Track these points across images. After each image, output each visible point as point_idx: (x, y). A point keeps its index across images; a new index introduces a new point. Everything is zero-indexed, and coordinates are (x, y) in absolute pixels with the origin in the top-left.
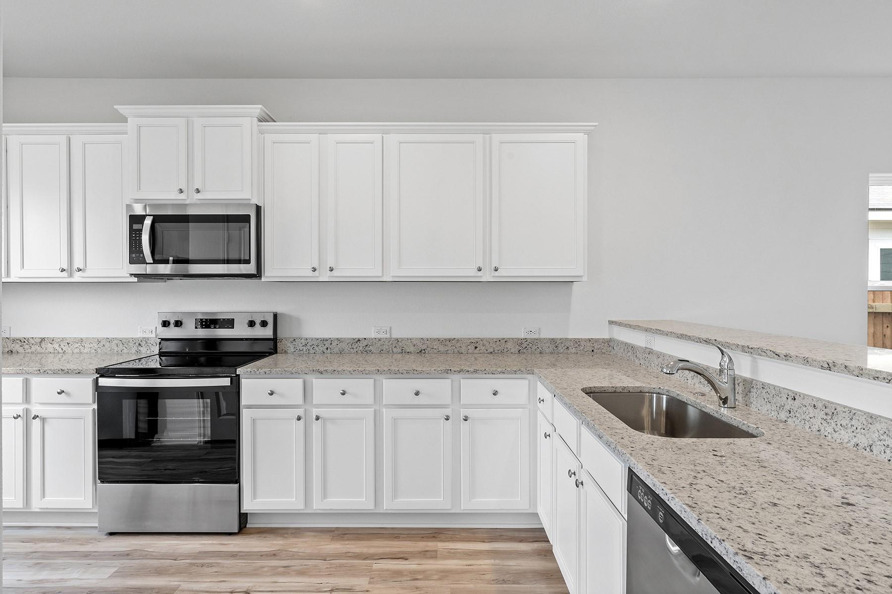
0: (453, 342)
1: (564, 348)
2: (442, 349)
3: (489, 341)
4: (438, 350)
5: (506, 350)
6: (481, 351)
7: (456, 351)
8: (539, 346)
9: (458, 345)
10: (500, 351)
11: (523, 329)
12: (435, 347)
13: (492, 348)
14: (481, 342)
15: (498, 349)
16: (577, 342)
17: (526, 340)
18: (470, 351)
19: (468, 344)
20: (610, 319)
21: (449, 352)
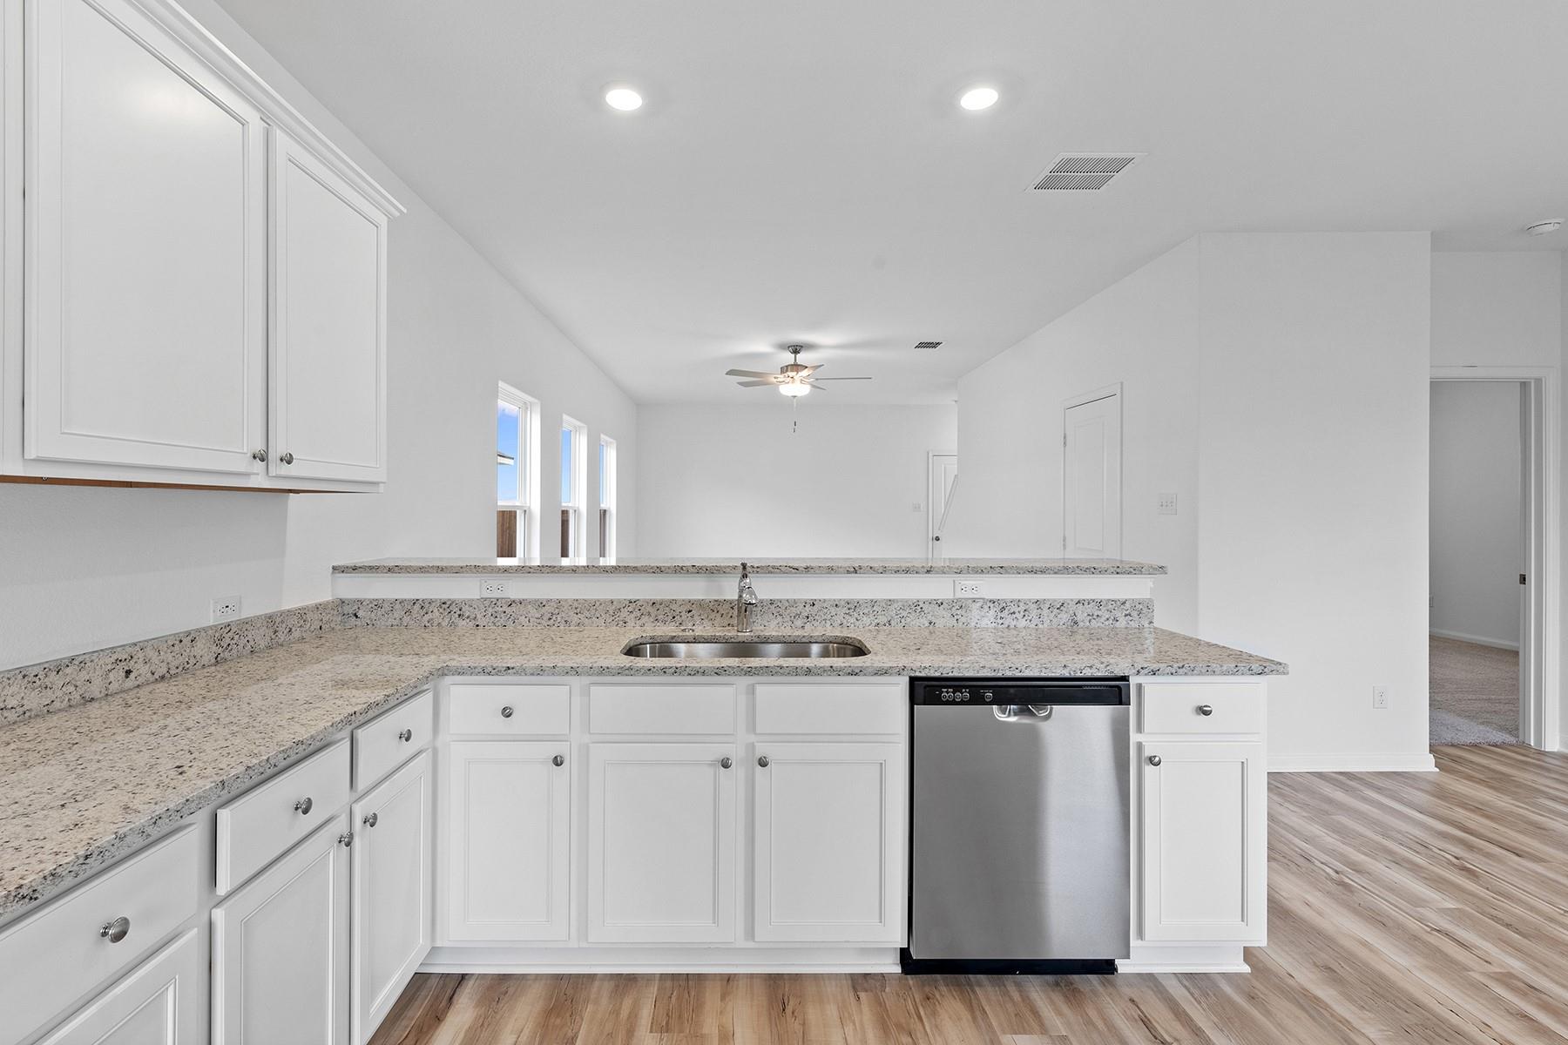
0: (68, 671)
1: (285, 632)
2: (34, 701)
3: (157, 644)
4: (20, 710)
5: (192, 661)
6: (141, 680)
7: (76, 697)
8: (250, 637)
9: (84, 675)
10: (181, 668)
11: (212, 602)
12: (12, 702)
13: (165, 664)
14: (141, 655)
15: (176, 663)
16: (301, 614)
17: (228, 629)
18: (114, 687)
19: (109, 667)
20: (335, 564)
21: (57, 705)
